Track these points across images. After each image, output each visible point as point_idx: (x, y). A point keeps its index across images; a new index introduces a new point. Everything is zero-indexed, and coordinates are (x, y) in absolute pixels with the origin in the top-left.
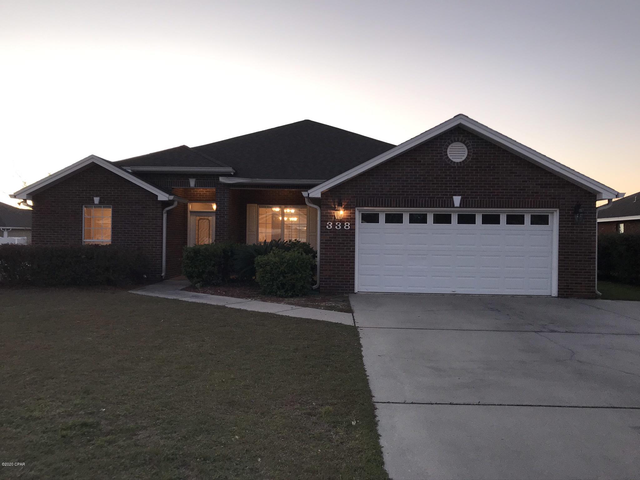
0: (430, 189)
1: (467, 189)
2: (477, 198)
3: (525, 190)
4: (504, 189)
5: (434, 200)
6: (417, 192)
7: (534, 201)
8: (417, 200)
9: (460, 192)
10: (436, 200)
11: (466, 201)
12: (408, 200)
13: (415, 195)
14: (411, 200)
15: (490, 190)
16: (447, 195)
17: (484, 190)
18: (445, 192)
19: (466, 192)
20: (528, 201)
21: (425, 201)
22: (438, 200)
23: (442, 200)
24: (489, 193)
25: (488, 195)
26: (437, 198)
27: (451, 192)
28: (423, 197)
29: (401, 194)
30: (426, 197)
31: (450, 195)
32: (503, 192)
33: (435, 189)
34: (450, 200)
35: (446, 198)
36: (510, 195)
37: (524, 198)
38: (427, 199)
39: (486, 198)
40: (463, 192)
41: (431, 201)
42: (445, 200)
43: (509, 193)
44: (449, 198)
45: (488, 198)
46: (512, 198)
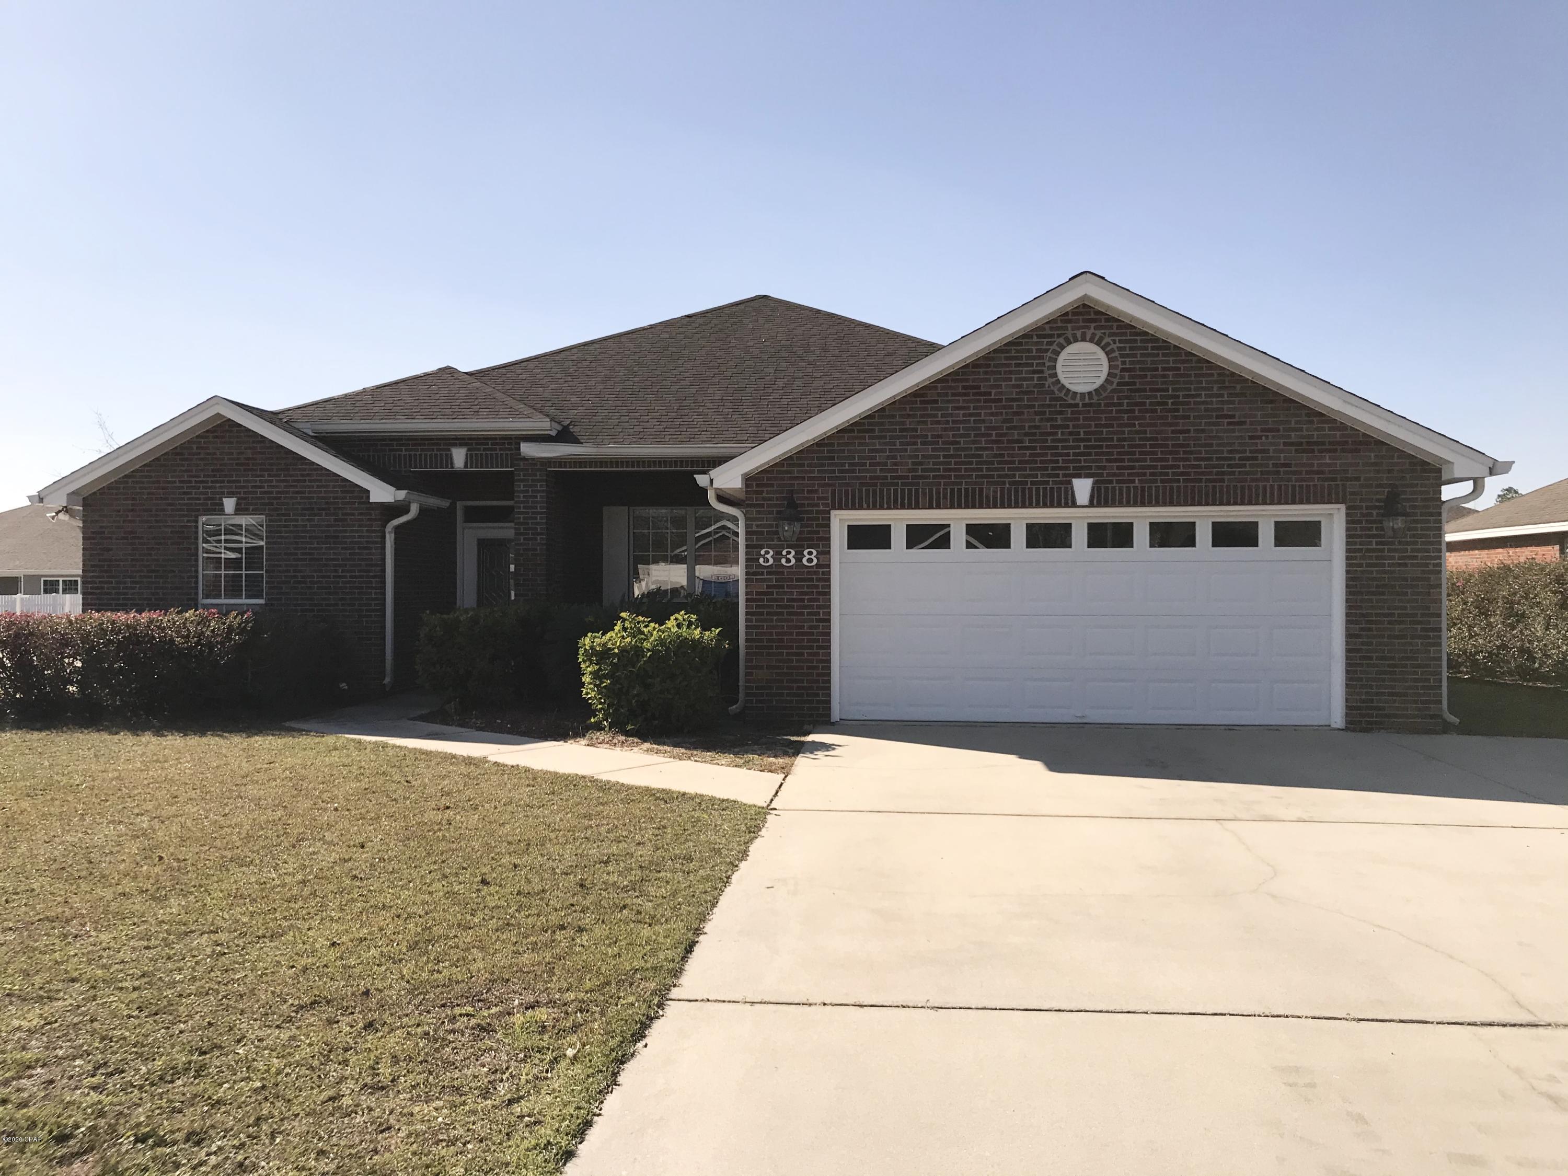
0: (1013, 462)
1: (1108, 461)
2: (1133, 481)
3: (1256, 458)
4: (1203, 459)
5: (1023, 490)
6: (981, 470)
7: (1280, 487)
8: (981, 490)
9: (1090, 468)
10: (1030, 490)
11: (1106, 489)
12: (960, 490)
13: (978, 477)
14: (968, 489)
15: (1166, 460)
16: (1057, 475)
17: (1151, 461)
18: (1054, 469)
19: (1104, 468)
20: (1265, 488)
21: (1002, 493)
22: (1036, 489)
23: (1045, 489)
24: (1163, 467)
25: (1161, 474)
26: (1033, 483)
27: (1067, 468)
28: (997, 483)
29: (943, 477)
30: (1004, 483)
31: (1065, 475)
32: (1199, 466)
33: (1027, 462)
34: (1066, 489)
35: (1055, 482)
36: (1217, 473)
37: (1253, 480)
38: (1008, 486)
39: (1155, 481)
40: (1098, 468)
41: (1016, 491)
42: (1052, 489)
43: (1214, 466)
44: (1061, 483)
45: (1162, 481)
46: (1223, 481)
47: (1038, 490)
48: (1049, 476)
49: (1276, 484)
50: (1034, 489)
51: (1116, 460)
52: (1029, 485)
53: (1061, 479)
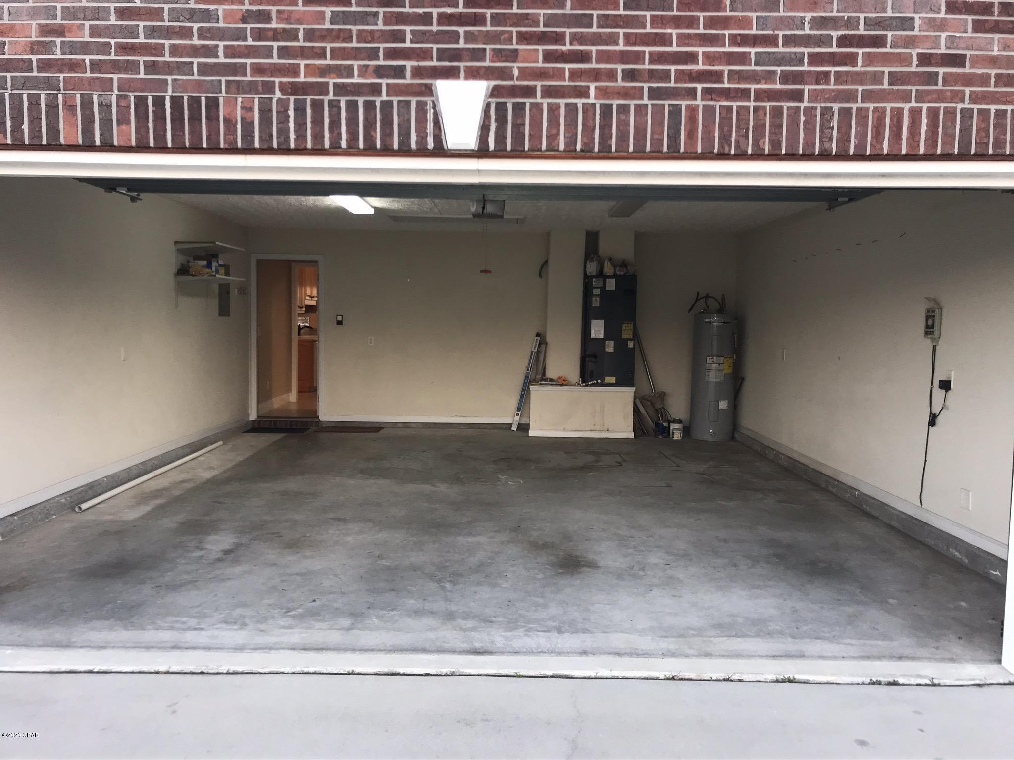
0: (291, 35)
1: (524, 38)
2: (583, 93)
3: (879, 41)
4: (754, 41)
5: (317, 106)
6: (211, 51)
7: (933, 114)
8: (213, 104)
9: (478, 55)
10: (334, 105)
11: (519, 109)
12: (159, 102)
13: (204, 69)
14: (176, 102)
15: (664, 40)
16: (399, 72)
17: (628, 42)
18: (391, 54)
19: (513, 56)
20: (897, 115)
21: (265, 112)
22: (348, 103)
23: (369, 106)
24: (657, 58)
25: (652, 75)
26: (341, 89)
27: (425, 54)
28: (252, 87)
29: (116, 67)
30: (269, 88)
31: (418, 72)
32: (743, 58)
33: (326, 35)
34: (421, 107)
35: (393, 90)
36: (786, 78)
37: (868, 96)
38: (278, 94)
39: (637, 93)
40: (498, 54)
41: (300, 109)
42: (386, 106)
43: (780, 60)
44: (408, 90)
45: (654, 94)
46: (797, 96)
47: (352, 107)
48: (380, 72)
49: (925, 106)
50: (343, 105)
51: (542, 38)
52: (331, 96)
53: (408, 80)
